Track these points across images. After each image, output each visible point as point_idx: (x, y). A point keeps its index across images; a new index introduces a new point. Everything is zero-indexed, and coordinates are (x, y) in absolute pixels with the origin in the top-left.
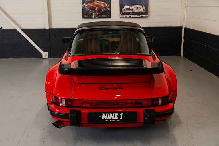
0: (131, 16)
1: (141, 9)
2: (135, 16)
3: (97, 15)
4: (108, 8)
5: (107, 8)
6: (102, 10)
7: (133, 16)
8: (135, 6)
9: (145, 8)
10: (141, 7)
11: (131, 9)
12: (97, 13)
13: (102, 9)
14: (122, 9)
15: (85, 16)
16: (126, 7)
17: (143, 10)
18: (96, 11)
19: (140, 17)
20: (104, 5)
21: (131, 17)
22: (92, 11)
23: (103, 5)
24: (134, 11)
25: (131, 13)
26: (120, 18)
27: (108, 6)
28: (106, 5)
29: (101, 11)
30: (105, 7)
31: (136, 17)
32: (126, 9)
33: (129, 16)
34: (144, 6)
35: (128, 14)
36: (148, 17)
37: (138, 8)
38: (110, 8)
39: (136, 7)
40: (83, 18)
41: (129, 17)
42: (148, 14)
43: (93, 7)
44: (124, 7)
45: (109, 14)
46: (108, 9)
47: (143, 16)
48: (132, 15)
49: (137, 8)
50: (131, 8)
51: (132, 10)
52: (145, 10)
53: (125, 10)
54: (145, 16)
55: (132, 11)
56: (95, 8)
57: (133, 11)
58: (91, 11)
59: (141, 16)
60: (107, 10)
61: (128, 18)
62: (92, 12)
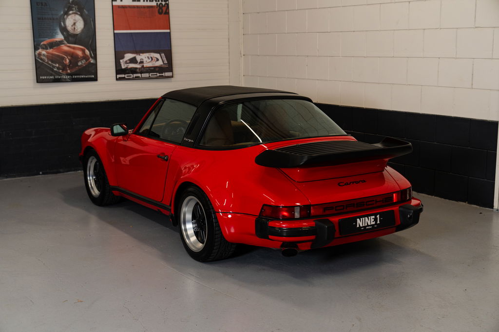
0: (139, 75)
1: (158, 60)
2: (147, 75)
3: (68, 74)
4: (91, 59)
5: (89, 59)
6: (80, 64)
7: (144, 75)
8: (147, 55)
9: (165, 58)
10: (157, 56)
11: (139, 61)
12: (69, 71)
13: (78, 61)
14: (121, 61)
15: (43, 78)
16: (128, 56)
17: (162, 63)
18: (66, 65)
19: (157, 78)
20: (83, 51)
21: (139, 77)
22: (57, 65)
23: (80, 53)
24: (145, 65)
25: (139, 68)
26: (117, 79)
27: (90, 54)
28: (87, 52)
29: (78, 66)
30: (85, 57)
31: (149, 78)
32: (128, 62)
33: (135, 75)
34: (163, 54)
35: (133, 71)
36: (172, 77)
37: (151, 57)
38: (95, 58)
39: (148, 57)
40: (37, 82)
41: (136, 77)
42: (172, 71)
43: (58, 56)
44: (123, 58)
45: (93, 71)
46: (92, 61)
47: (163, 76)
48: (141, 73)
49: (150, 59)
50: (139, 58)
51: (142, 62)
52: (166, 62)
53: (126, 62)
54: (167, 74)
55: (141, 65)
56: (63, 58)
57: (143, 66)
58: (54, 67)
59: (158, 75)
60: (90, 63)
61: (133, 79)
62: (58, 68)
